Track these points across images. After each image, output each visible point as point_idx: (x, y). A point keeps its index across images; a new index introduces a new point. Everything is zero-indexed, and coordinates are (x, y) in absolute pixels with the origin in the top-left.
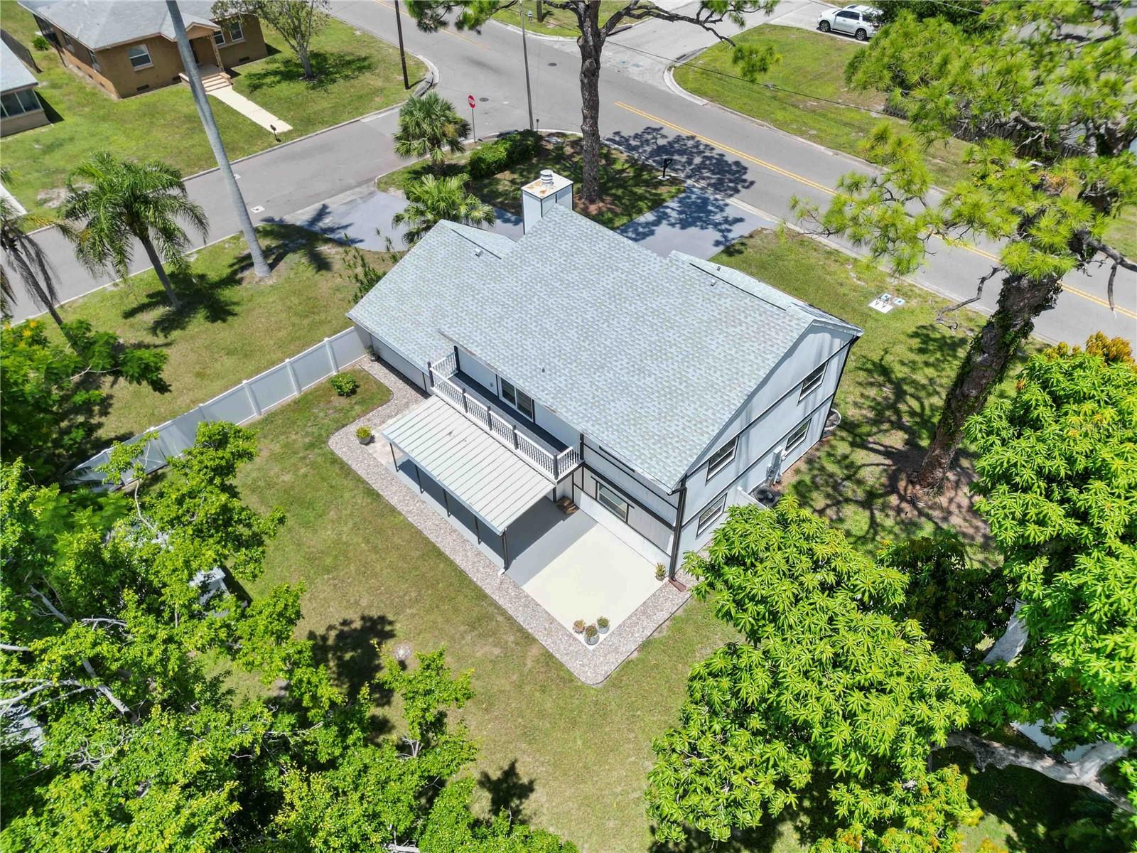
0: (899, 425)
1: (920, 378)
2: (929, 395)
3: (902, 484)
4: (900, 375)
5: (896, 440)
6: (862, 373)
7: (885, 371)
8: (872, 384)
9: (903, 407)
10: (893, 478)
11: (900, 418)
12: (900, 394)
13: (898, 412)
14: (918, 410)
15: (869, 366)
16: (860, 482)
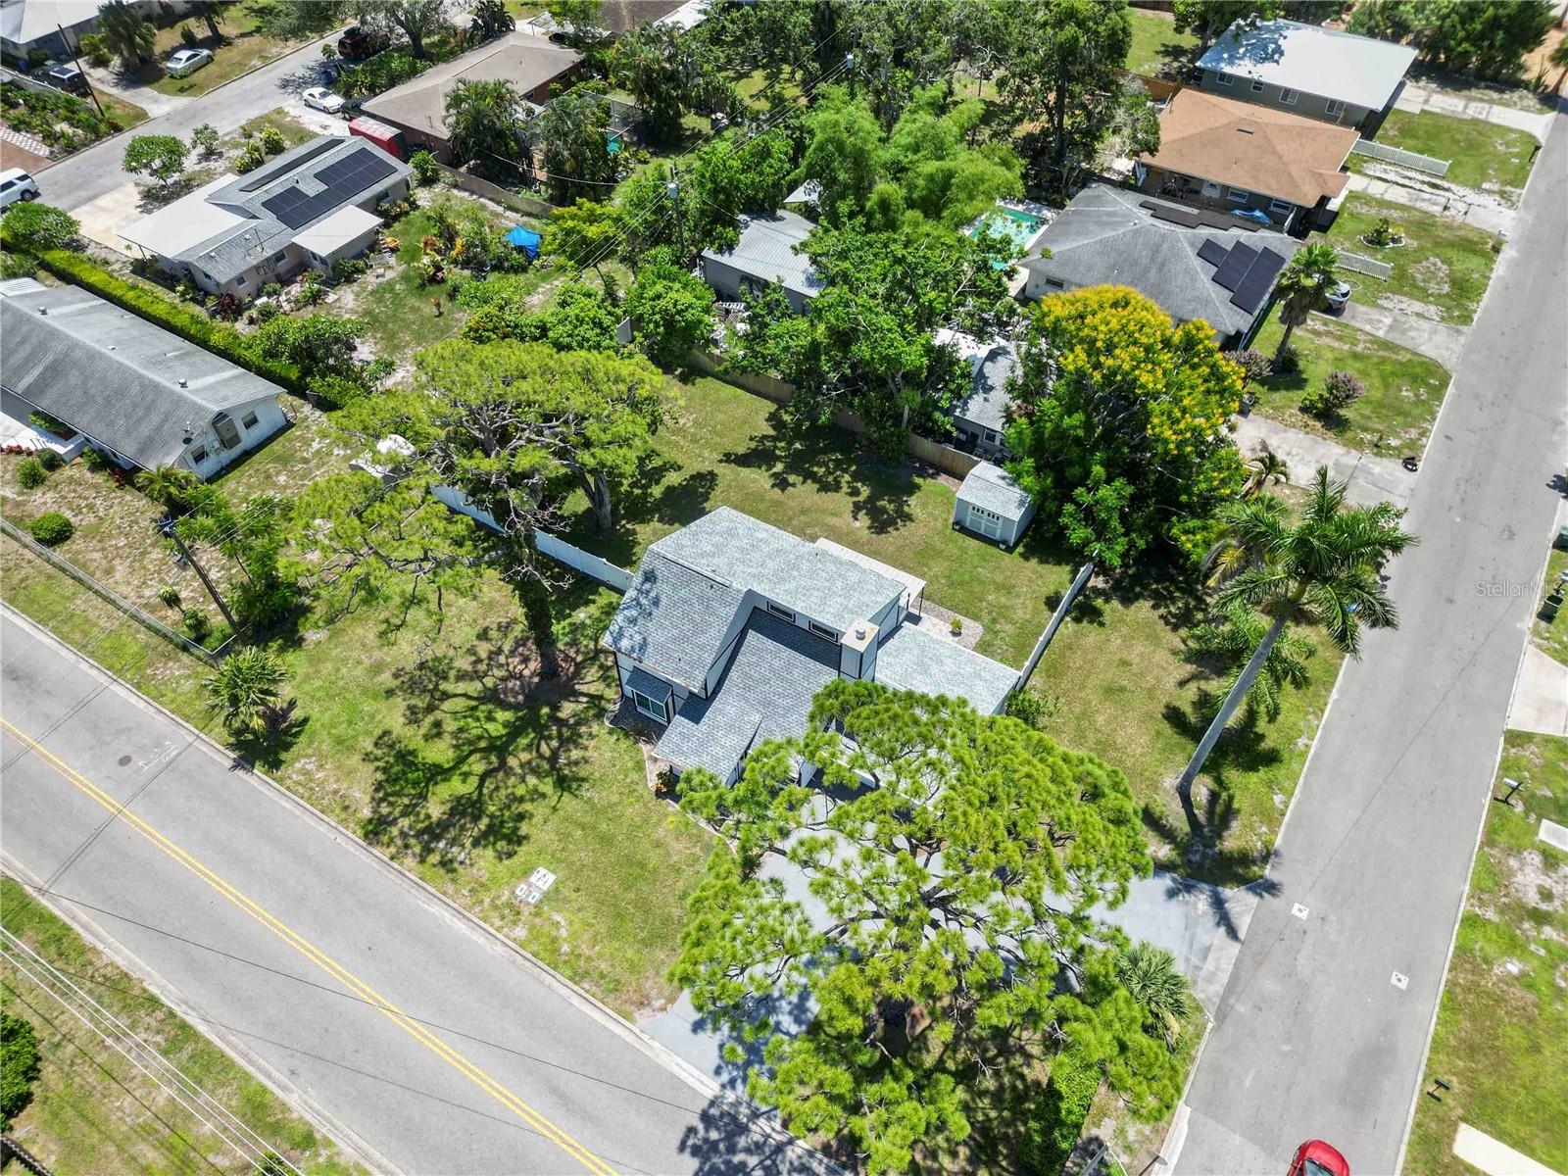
0: (561, 723)
1: (532, 780)
2: (529, 762)
3: (572, 669)
4: (549, 780)
5: (568, 709)
6: (582, 774)
7: (563, 783)
8: (576, 763)
9: (555, 743)
10: (577, 674)
11: (559, 732)
12: (553, 758)
13: (560, 735)
14: (543, 743)
15: (574, 785)
16: (601, 667)
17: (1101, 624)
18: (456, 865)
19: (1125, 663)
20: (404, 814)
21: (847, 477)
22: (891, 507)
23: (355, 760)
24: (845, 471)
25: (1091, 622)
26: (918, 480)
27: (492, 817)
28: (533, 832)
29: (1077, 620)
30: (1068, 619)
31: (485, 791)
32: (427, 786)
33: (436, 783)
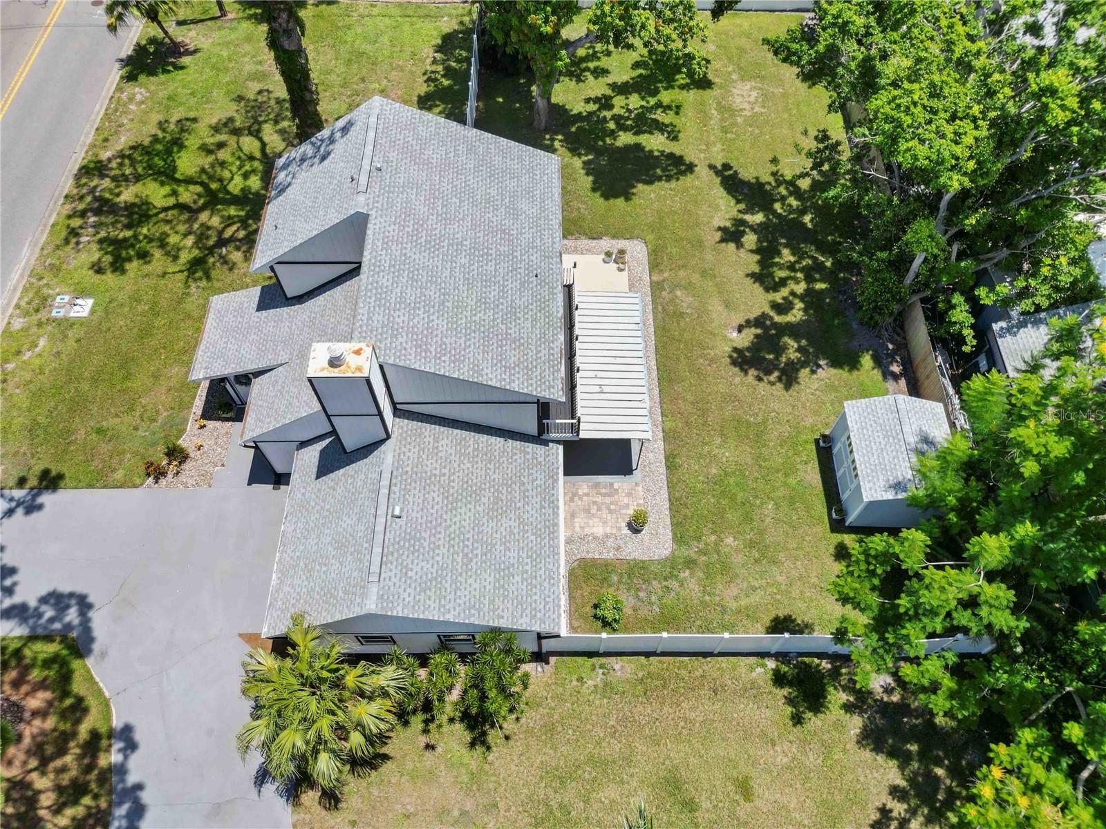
1: (189, 241)
2: (209, 228)
4: (196, 253)
6: (216, 273)
8: (226, 262)
12: (223, 242)
15: (199, 275)
17: (797, 720)
18: (74, 240)
19: (745, 789)
20: (114, 179)
21: (800, 288)
22: (792, 354)
23: (156, 117)
24: (809, 279)
25: (790, 701)
26: (867, 360)
27: (135, 236)
28: (131, 274)
29: (779, 679)
30: (771, 664)
31: (162, 216)
32: (150, 175)
33: (155, 180)
